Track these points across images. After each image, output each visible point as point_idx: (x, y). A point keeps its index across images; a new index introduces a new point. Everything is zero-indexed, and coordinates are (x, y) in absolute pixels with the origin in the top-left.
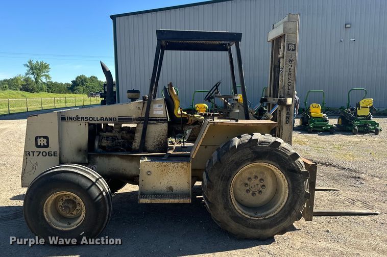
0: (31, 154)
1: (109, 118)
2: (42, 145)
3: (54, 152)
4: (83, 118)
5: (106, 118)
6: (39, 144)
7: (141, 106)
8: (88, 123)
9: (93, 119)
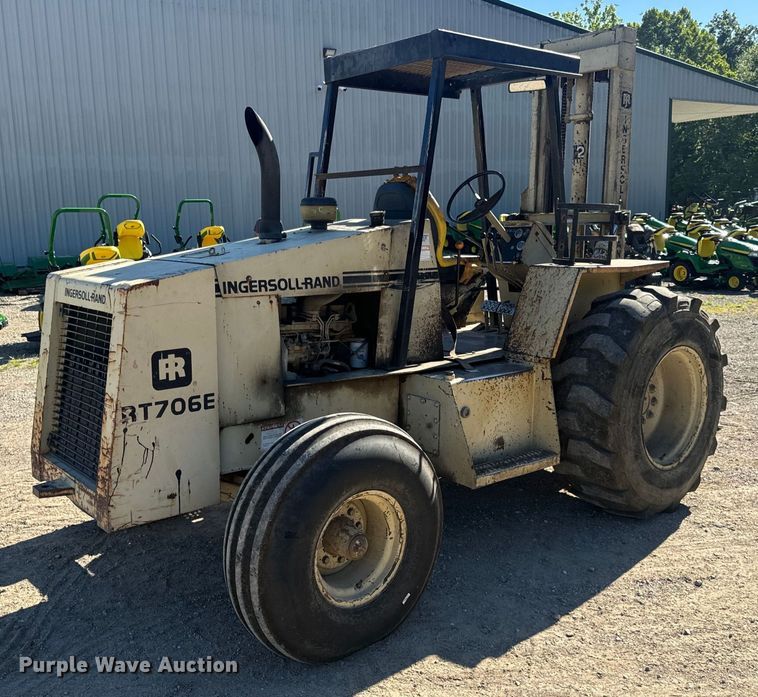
0: (140, 412)
1: (324, 278)
2: (172, 378)
3: (206, 396)
4: (263, 284)
5: (318, 279)
6: (162, 377)
7: (387, 240)
8: (277, 296)
9: (288, 284)
